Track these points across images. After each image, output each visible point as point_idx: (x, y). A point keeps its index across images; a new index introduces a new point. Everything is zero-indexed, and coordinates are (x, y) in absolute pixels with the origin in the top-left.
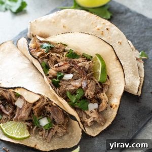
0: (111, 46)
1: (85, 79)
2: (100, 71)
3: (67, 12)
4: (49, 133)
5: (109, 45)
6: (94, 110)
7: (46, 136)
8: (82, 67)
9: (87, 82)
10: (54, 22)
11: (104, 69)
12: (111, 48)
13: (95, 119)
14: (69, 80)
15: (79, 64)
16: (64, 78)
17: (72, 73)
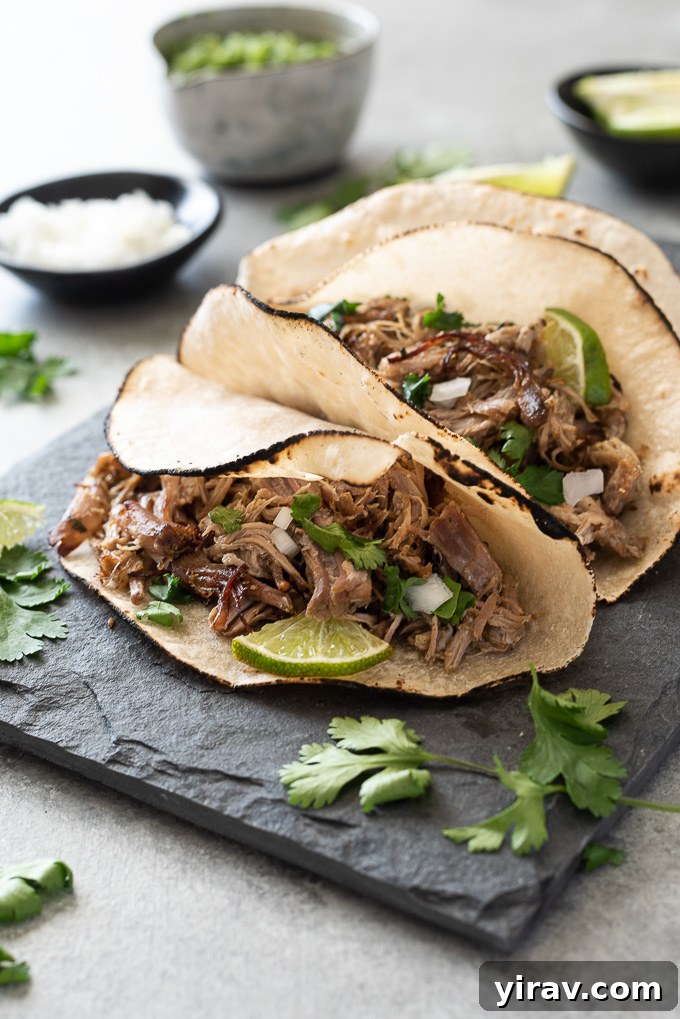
0: (610, 257)
1: (529, 384)
2: (578, 360)
3: (398, 199)
4: (455, 631)
5: (597, 256)
6: (590, 501)
7: (442, 645)
8: (501, 344)
9: (539, 395)
10: (350, 243)
11: (594, 351)
12: (606, 267)
13: (602, 532)
14: (459, 402)
15: (489, 337)
16: (434, 398)
17: (467, 376)
